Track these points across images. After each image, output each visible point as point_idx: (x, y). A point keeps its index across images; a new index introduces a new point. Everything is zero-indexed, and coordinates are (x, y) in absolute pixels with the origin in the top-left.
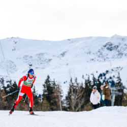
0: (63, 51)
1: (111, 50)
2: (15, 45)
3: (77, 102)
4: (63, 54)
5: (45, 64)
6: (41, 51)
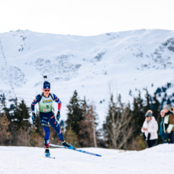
0: (99, 52)
2: (22, 43)
3: (121, 133)
4: (99, 57)
5: (71, 73)
6: (64, 52)
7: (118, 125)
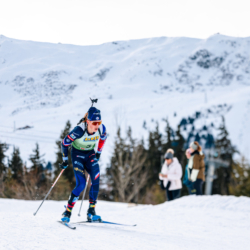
0: (102, 67)
1: (207, 67)
3: (131, 180)
4: (101, 75)
5: (62, 97)
6: (54, 68)
7: (127, 170)
